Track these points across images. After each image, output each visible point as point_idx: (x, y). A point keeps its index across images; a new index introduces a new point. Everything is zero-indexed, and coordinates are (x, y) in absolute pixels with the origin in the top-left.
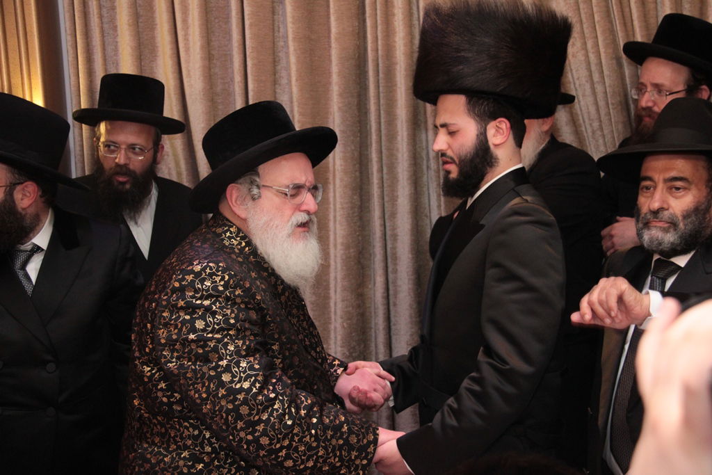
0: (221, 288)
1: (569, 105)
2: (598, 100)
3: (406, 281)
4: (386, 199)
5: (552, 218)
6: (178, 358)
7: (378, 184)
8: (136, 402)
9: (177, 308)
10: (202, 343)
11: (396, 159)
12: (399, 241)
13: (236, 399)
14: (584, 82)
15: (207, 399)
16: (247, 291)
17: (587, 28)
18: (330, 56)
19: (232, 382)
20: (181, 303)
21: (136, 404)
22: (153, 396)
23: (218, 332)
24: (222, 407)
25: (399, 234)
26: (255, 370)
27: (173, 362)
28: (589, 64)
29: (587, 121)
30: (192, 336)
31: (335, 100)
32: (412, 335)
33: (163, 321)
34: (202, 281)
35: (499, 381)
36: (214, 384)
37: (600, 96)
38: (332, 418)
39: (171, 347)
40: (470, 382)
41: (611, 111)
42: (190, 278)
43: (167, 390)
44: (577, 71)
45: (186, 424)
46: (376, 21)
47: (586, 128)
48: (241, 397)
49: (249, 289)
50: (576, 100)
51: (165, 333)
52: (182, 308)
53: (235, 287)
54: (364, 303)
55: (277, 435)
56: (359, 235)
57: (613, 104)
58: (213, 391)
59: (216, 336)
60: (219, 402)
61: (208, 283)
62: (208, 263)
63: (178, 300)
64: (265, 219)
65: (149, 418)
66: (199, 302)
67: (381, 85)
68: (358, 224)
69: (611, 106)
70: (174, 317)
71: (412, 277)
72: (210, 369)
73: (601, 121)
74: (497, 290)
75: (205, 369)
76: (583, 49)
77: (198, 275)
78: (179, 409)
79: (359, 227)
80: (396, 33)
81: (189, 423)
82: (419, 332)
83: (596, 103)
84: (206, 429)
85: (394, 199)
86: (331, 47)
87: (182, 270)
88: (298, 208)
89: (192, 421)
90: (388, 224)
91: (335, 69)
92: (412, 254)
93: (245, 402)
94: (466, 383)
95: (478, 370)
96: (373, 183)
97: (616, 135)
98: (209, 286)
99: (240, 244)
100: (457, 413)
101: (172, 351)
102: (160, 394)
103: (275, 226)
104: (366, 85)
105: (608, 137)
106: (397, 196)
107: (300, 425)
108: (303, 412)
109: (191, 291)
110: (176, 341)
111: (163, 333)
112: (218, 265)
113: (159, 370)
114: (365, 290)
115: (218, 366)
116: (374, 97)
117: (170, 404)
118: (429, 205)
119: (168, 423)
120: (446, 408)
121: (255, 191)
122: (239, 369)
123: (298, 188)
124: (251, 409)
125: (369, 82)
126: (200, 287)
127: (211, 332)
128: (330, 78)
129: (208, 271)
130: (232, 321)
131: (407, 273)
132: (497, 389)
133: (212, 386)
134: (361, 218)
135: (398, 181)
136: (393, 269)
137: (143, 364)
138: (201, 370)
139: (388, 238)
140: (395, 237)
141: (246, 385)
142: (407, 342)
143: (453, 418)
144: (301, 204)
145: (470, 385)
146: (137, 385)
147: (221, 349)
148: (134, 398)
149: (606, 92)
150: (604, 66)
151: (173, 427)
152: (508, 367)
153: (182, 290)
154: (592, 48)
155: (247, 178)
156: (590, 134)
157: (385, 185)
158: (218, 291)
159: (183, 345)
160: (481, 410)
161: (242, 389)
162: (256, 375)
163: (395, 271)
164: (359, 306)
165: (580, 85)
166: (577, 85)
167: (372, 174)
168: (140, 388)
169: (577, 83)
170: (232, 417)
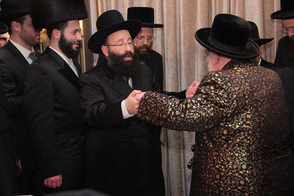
31: (199, 15)
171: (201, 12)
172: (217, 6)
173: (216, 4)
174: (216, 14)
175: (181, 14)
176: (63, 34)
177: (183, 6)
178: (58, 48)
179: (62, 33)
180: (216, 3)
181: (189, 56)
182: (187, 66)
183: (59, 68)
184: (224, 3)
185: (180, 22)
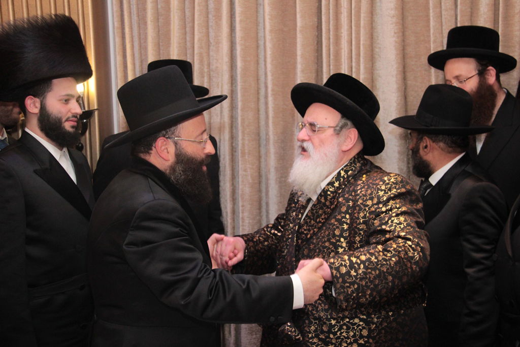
46: (329, 18)
91: (299, 52)
171: (302, 71)
172: (331, 61)
173: (330, 57)
174: (330, 74)
175: (269, 74)
176: (45, 104)
177: (272, 60)
178: (38, 131)
179: (43, 103)
180: (330, 55)
181: (283, 146)
182: (280, 164)
183: (38, 167)
184: (343, 56)
185: (266, 87)
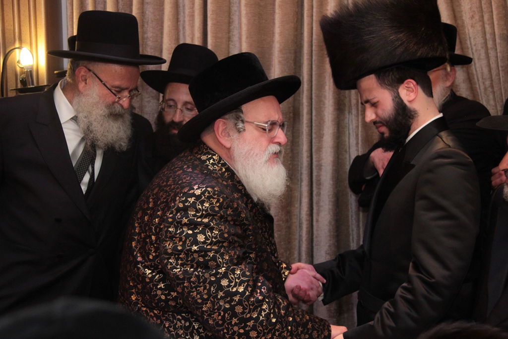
0: (217, 209)
1: (466, 66)
2: (491, 63)
3: (327, 202)
4: (314, 136)
5: (471, 160)
6: (182, 265)
7: (307, 123)
8: (133, 298)
9: (181, 225)
10: (203, 253)
11: (324, 104)
12: (323, 170)
13: (232, 300)
14: (480, 48)
15: (208, 299)
16: (235, 210)
17: (485, 4)
18: (274, 19)
19: (229, 286)
20: (185, 220)
21: (134, 299)
22: (152, 294)
23: (215, 244)
24: (220, 306)
25: (323, 165)
26: (246, 276)
27: (178, 268)
28: (484, 33)
29: (480, 79)
30: (195, 248)
31: (276, 55)
32: (330, 246)
33: (169, 235)
34: (202, 203)
35: (426, 290)
36: (214, 287)
37: (492, 60)
38: (301, 317)
39: (177, 256)
40: (403, 291)
41: (501, 72)
42: (192, 200)
43: (165, 289)
44: (474, 39)
45: (179, 317)
47: (479, 86)
48: (237, 298)
49: (237, 209)
50: (473, 63)
51: (171, 245)
52: (185, 224)
53: (227, 208)
54: (291, 219)
55: (264, 330)
56: (290, 164)
57: (502, 67)
58: (213, 293)
59: (213, 247)
60: (218, 303)
61: (207, 205)
62: (206, 187)
63: (182, 218)
64: (246, 148)
65: (146, 311)
66: (199, 220)
67: (314, 44)
68: (290, 155)
69: (500, 69)
70: (179, 231)
71: (332, 200)
72: (211, 276)
73: (492, 80)
74: (425, 217)
75: (207, 275)
76: (480, 21)
77: (198, 197)
78: (173, 304)
79: (291, 157)
80: (328, 3)
81: (182, 316)
82: (336, 244)
83: (489, 65)
84: (195, 321)
85: (320, 136)
86: (275, 12)
87: (185, 194)
88: (272, 141)
89: (184, 315)
90: (314, 157)
91: (277, 30)
92: (333, 181)
93: (240, 303)
94: (399, 292)
95: (410, 281)
96: (303, 123)
97: (503, 92)
98: (208, 207)
99: (221, 169)
100: (394, 316)
101: (177, 260)
102: (159, 292)
103: (255, 154)
104: (301, 44)
105: (497, 94)
106: (323, 134)
107: (281, 323)
108: (283, 312)
109: (193, 211)
110: (181, 251)
111: (169, 244)
112: (214, 189)
113: (158, 273)
114: (292, 208)
115: (217, 273)
116: (307, 54)
117: (167, 301)
118: (349, 143)
119: (164, 316)
120: (384, 311)
121: (241, 125)
122: (234, 276)
123: (273, 124)
124: (244, 308)
125: (303, 42)
126: (200, 207)
127: (210, 244)
128: (273, 37)
129: (207, 194)
130: (226, 235)
131: (329, 196)
132: (426, 298)
133: (212, 289)
134: (292, 151)
135: (324, 122)
136: (317, 193)
137: (145, 267)
138: (203, 276)
139: (314, 167)
140: (320, 167)
141: (241, 289)
142: (326, 251)
143: (391, 320)
144: (275, 137)
145: (403, 293)
146: (136, 284)
147: (219, 258)
148: (132, 294)
149: (497, 57)
150: (496, 35)
151: (167, 320)
152: (433, 280)
153: (185, 209)
154: (488, 20)
155: (233, 115)
156: (483, 90)
157: (314, 125)
158: (215, 211)
159: (187, 255)
160: (414, 314)
161: (237, 292)
162: (248, 281)
163: (319, 194)
164: (287, 221)
165: (476, 50)
166: (474, 51)
167: (303, 116)
168: (138, 286)
169: (474, 48)
170: (228, 314)
173: (312, 37)
177: (247, 38)
